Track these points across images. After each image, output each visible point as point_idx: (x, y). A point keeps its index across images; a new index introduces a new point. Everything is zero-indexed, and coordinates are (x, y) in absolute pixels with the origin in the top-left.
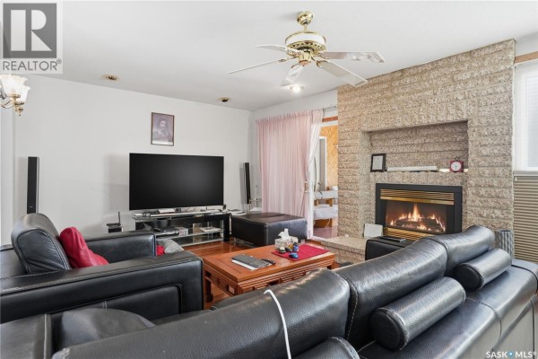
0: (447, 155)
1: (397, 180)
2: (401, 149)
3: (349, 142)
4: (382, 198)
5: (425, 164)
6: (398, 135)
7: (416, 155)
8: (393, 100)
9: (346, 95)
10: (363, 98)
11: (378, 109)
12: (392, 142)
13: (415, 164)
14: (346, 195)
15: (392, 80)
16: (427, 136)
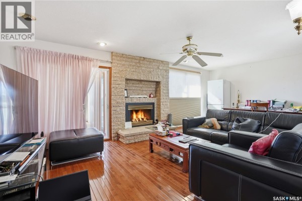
0: (149, 92)
1: (135, 101)
2: (134, 88)
3: (120, 82)
4: (129, 109)
5: (142, 95)
6: (134, 82)
7: (139, 91)
8: (140, 68)
9: (118, 58)
10: (127, 63)
11: (134, 70)
12: (131, 85)
13: (138, 95)
14: (118, 110)
15: (140, 60)
16: (144, 84)
